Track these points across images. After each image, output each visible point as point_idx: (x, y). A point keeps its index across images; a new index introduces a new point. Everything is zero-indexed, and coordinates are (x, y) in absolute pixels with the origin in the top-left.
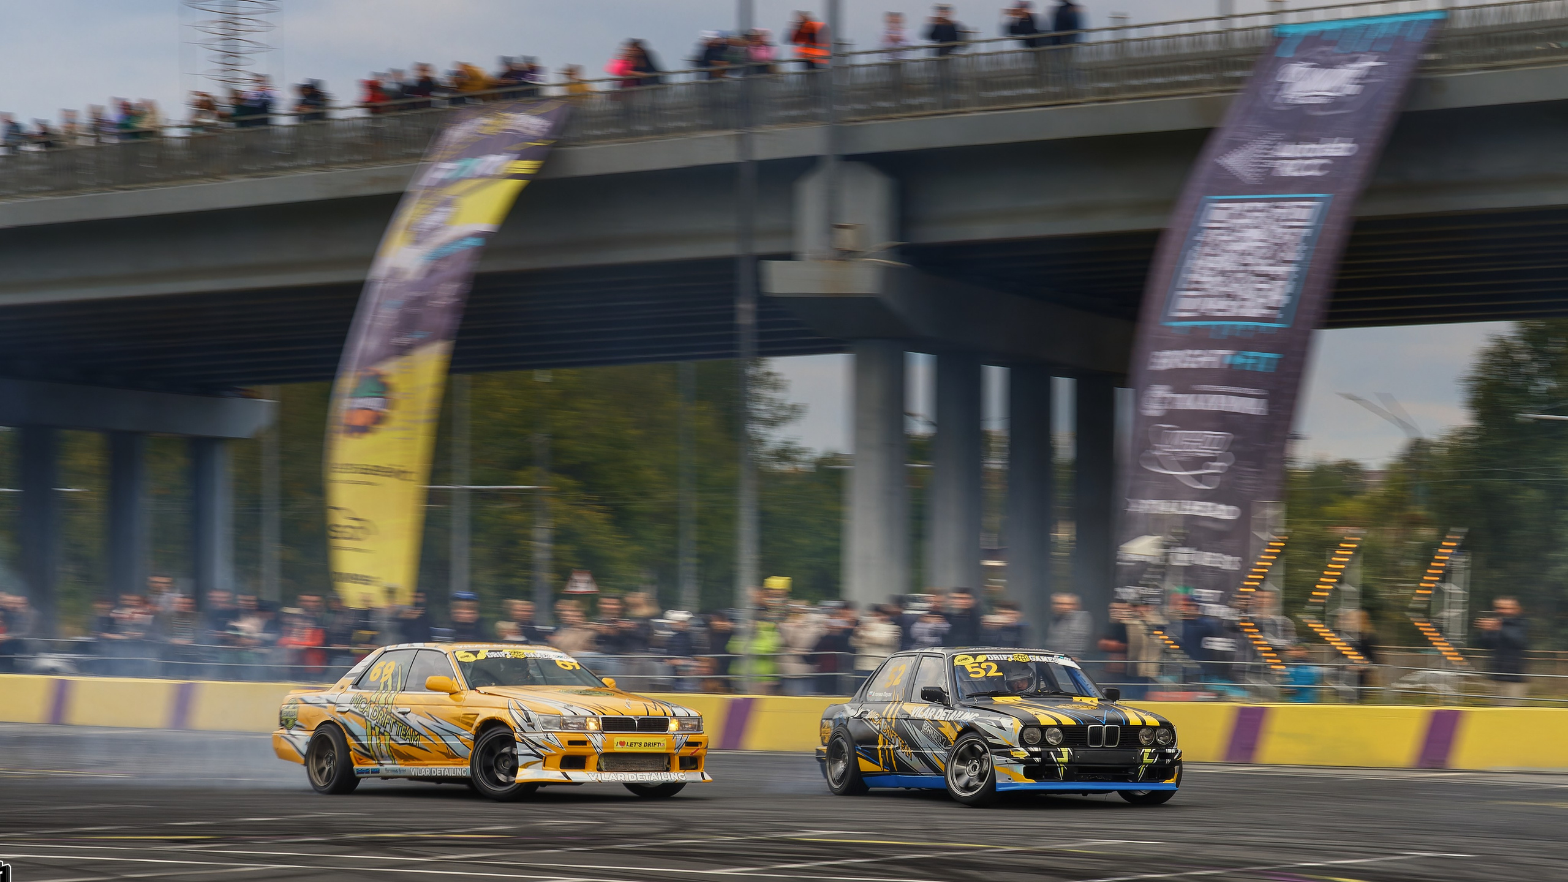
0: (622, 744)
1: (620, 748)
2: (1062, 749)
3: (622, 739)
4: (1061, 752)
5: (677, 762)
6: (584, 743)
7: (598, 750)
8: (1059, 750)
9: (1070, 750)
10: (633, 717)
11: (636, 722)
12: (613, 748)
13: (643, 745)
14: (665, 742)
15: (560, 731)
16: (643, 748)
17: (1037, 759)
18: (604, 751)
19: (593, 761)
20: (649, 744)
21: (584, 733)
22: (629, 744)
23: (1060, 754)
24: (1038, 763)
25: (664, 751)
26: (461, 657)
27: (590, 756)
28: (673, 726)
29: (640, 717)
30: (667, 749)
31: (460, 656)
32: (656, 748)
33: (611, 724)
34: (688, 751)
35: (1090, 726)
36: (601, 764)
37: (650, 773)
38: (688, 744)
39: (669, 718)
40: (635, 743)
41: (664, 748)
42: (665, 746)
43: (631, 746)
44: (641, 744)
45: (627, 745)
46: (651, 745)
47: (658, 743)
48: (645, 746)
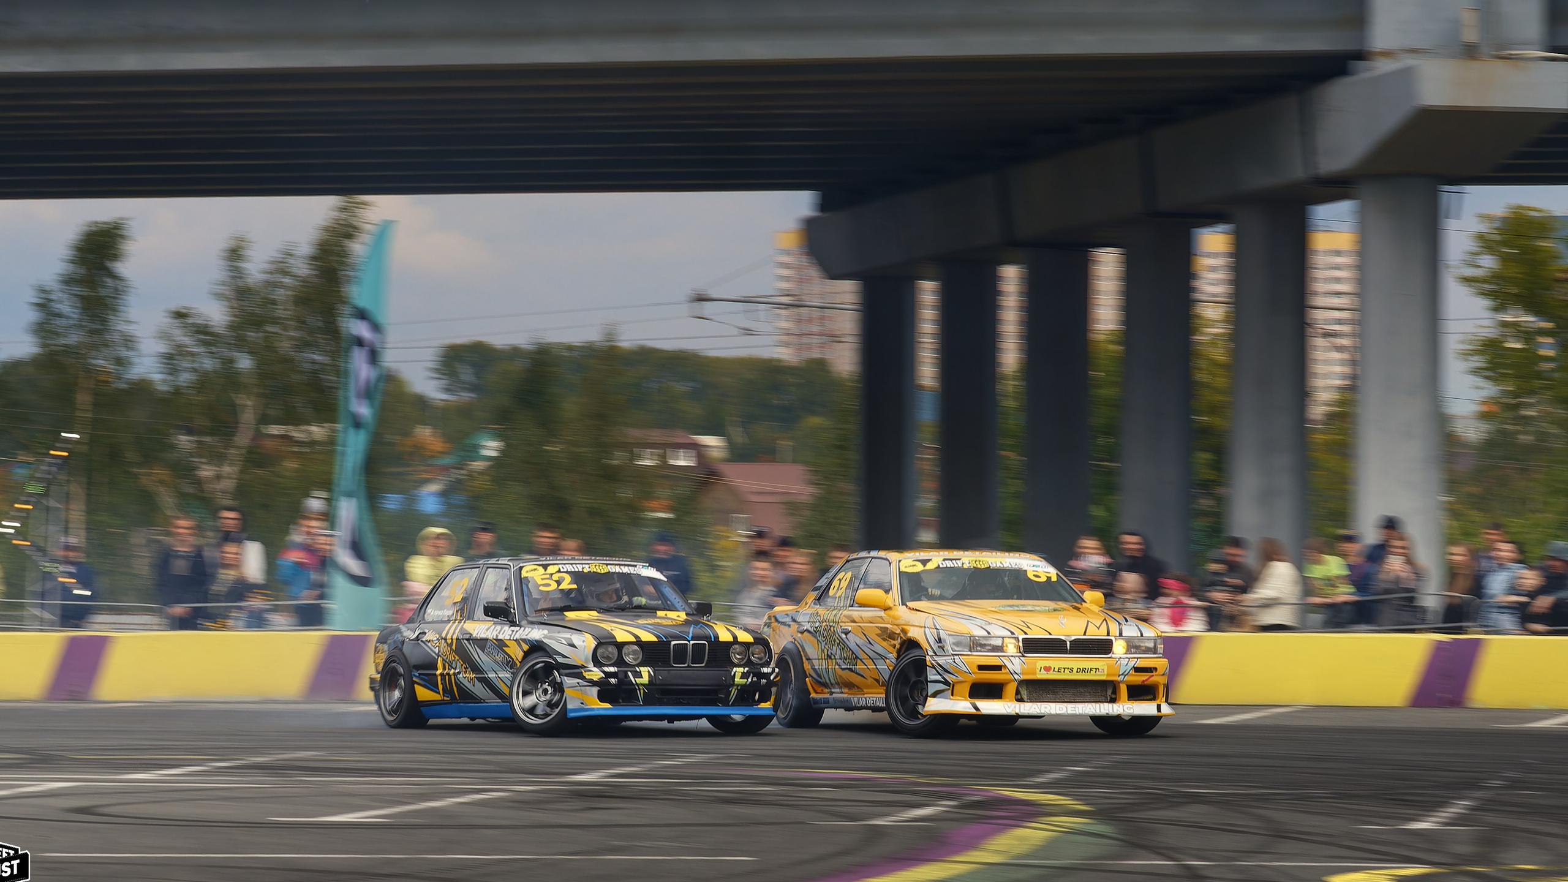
0: (1047, 669)
1: (1044, 674)
3: (1047, 664)
5: (1123, 691)
6: (998, 668)
7: (1016, 677)
8: (637, 670)
9: (650, 670)
10: (1063, 638)
11: (1068, 643)
12: (1035, 673)
13: (1075, 671)
14: (1106, 668)
15: (969, 653)
16: (1074, 674)
17: (610, 681)
18: (1023, 677)
19: (1011, 689)
20: (1084, 670)
21: (999, 656)
22: (1056, 670)
24: (612, 685)
25: (1104, 678)
26: (906, 567)
27: (1008, 683)
28: (1120, 648)
29: (1073, 638)
30: (1108, 675)
31: (904, 566)
32: (1093, 675)
33: (1032, 646)
35: (673, 643)
36: (1022, 693)
37: (1086, 704)
38: (1138, 670)
39: (1113, 638)
40: (1064, 669)
41: (1104, 675)
42: (1106, 672)
43: (1058, 671)
44: (1072, 670)
45: (1054, 671)
46: (1086, 671)
47: (1096, 669)
48: (1077, 672)
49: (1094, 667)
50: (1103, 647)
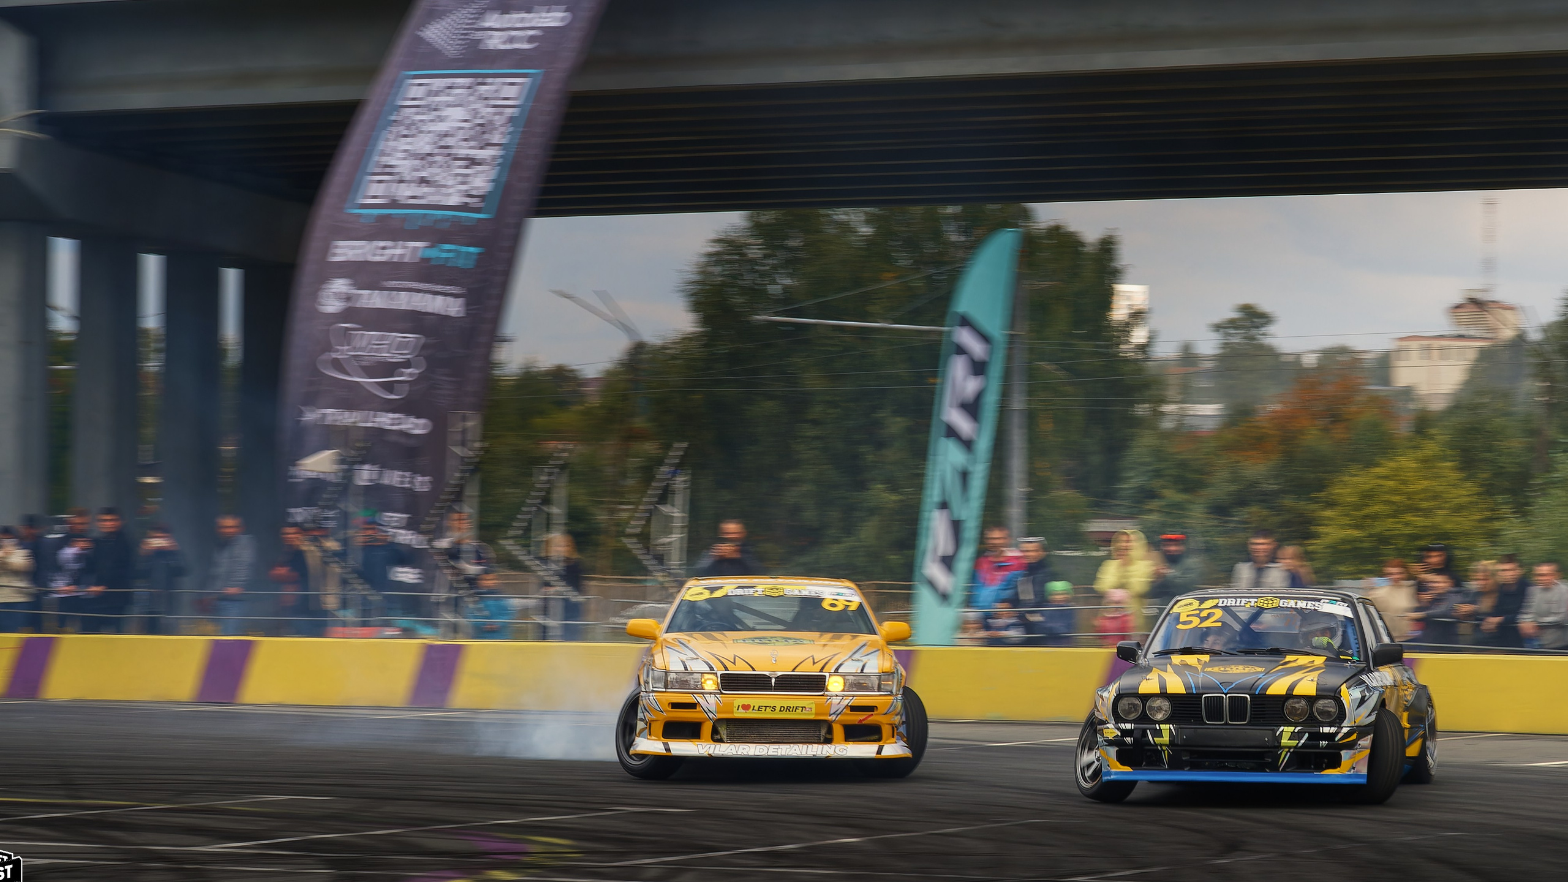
0: (746, 707)
1: (743, 713)
2: (1163, 726)
3: (746, 701)
4: (1160, 730)
5: (838, 731)
6: (692, 706)
7: (712, 716)
8: (1158, 728)
9: (1172, 728)
10: (767, 673)
11: (773, 681)
12: (732, 712)
13: (778, 709)
14: (813, 706)
15: (664, 690)
16: (777, 713)
17: (1129, 740)
18: (719, 716)
19: (707, 729)
20: (788, 709)
21: (694, 692)
22: (756, 708)
23: (1158, 733)
24: (1130, 745)
25: (812, 717)
27: (704, 722)
28: (835, 685)
29: (779, 674)
30: (816, 714)
32: (799, 714)
33: (732, 683)
34: (856, 718)
35: (1204, 696)
36: (721, 732)
37: (792, 745)
38: (854, 708)
39: (827, 675)
40: (766, 707)
41: (812, 714)
42: (814, 711)
43: (758, 710)
44: (774, 709)
45: (753, 709)
46: (791, 710)
47: (802, 707)
48: (780, 711)
49: (803, 705)
50: (816, 683)
